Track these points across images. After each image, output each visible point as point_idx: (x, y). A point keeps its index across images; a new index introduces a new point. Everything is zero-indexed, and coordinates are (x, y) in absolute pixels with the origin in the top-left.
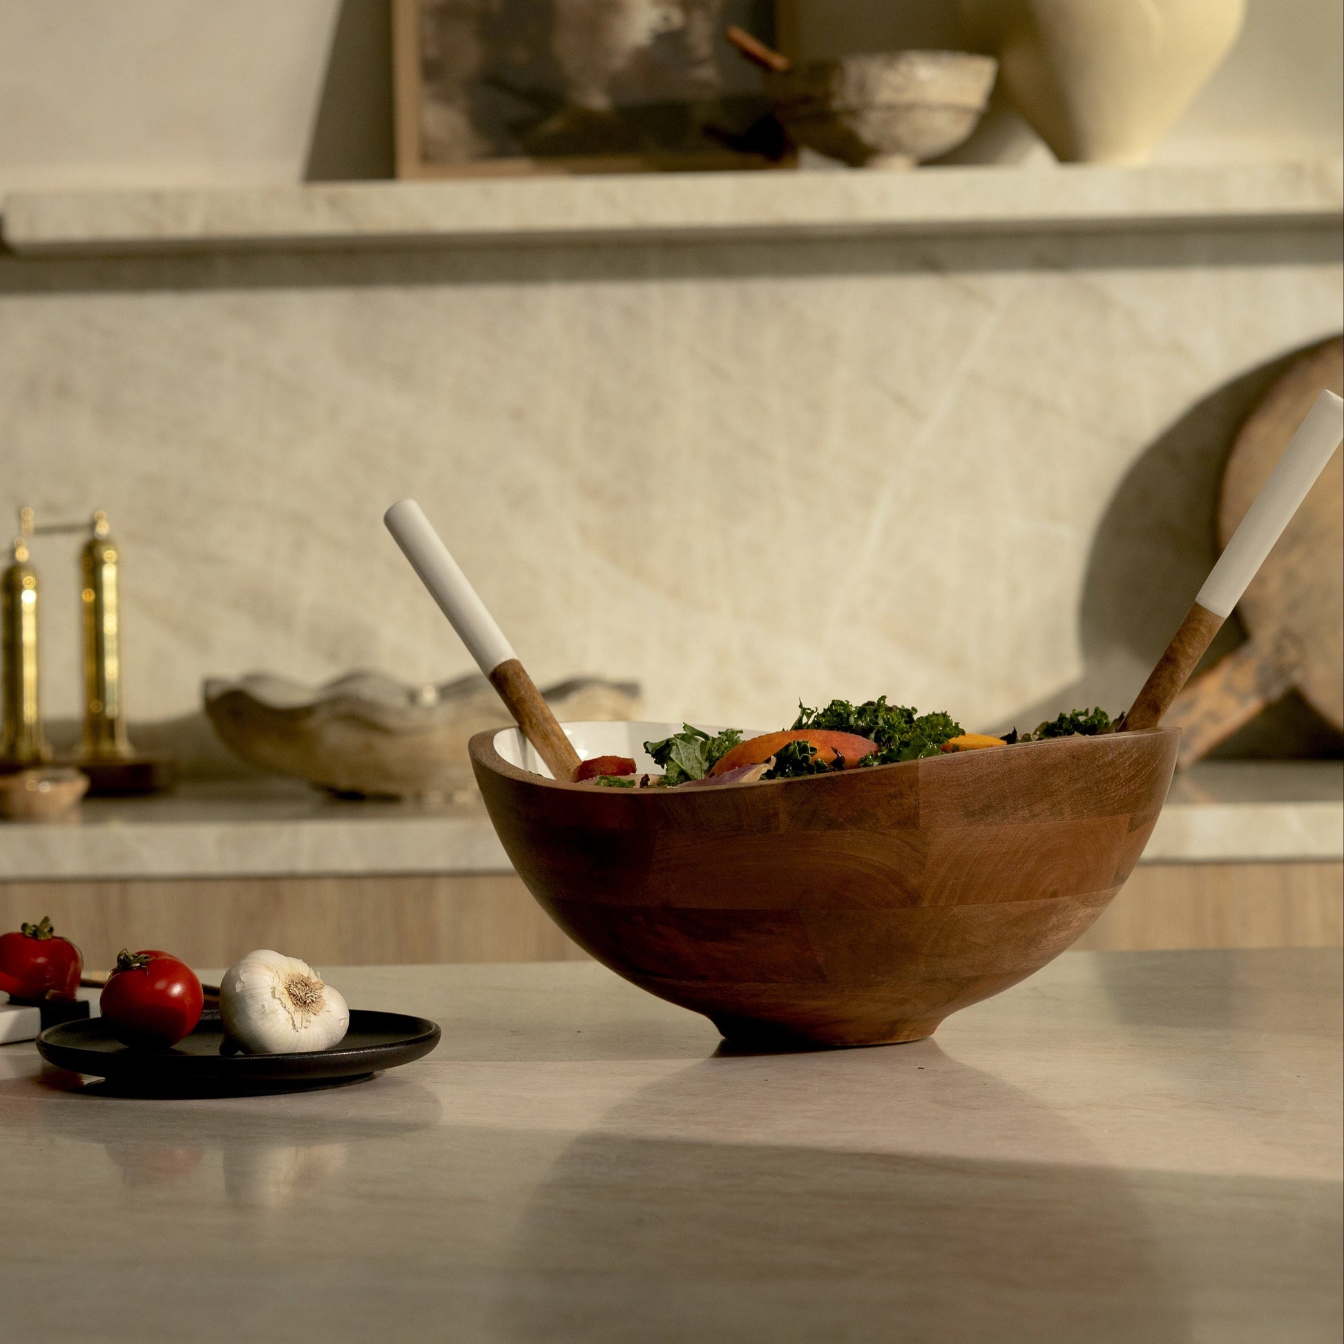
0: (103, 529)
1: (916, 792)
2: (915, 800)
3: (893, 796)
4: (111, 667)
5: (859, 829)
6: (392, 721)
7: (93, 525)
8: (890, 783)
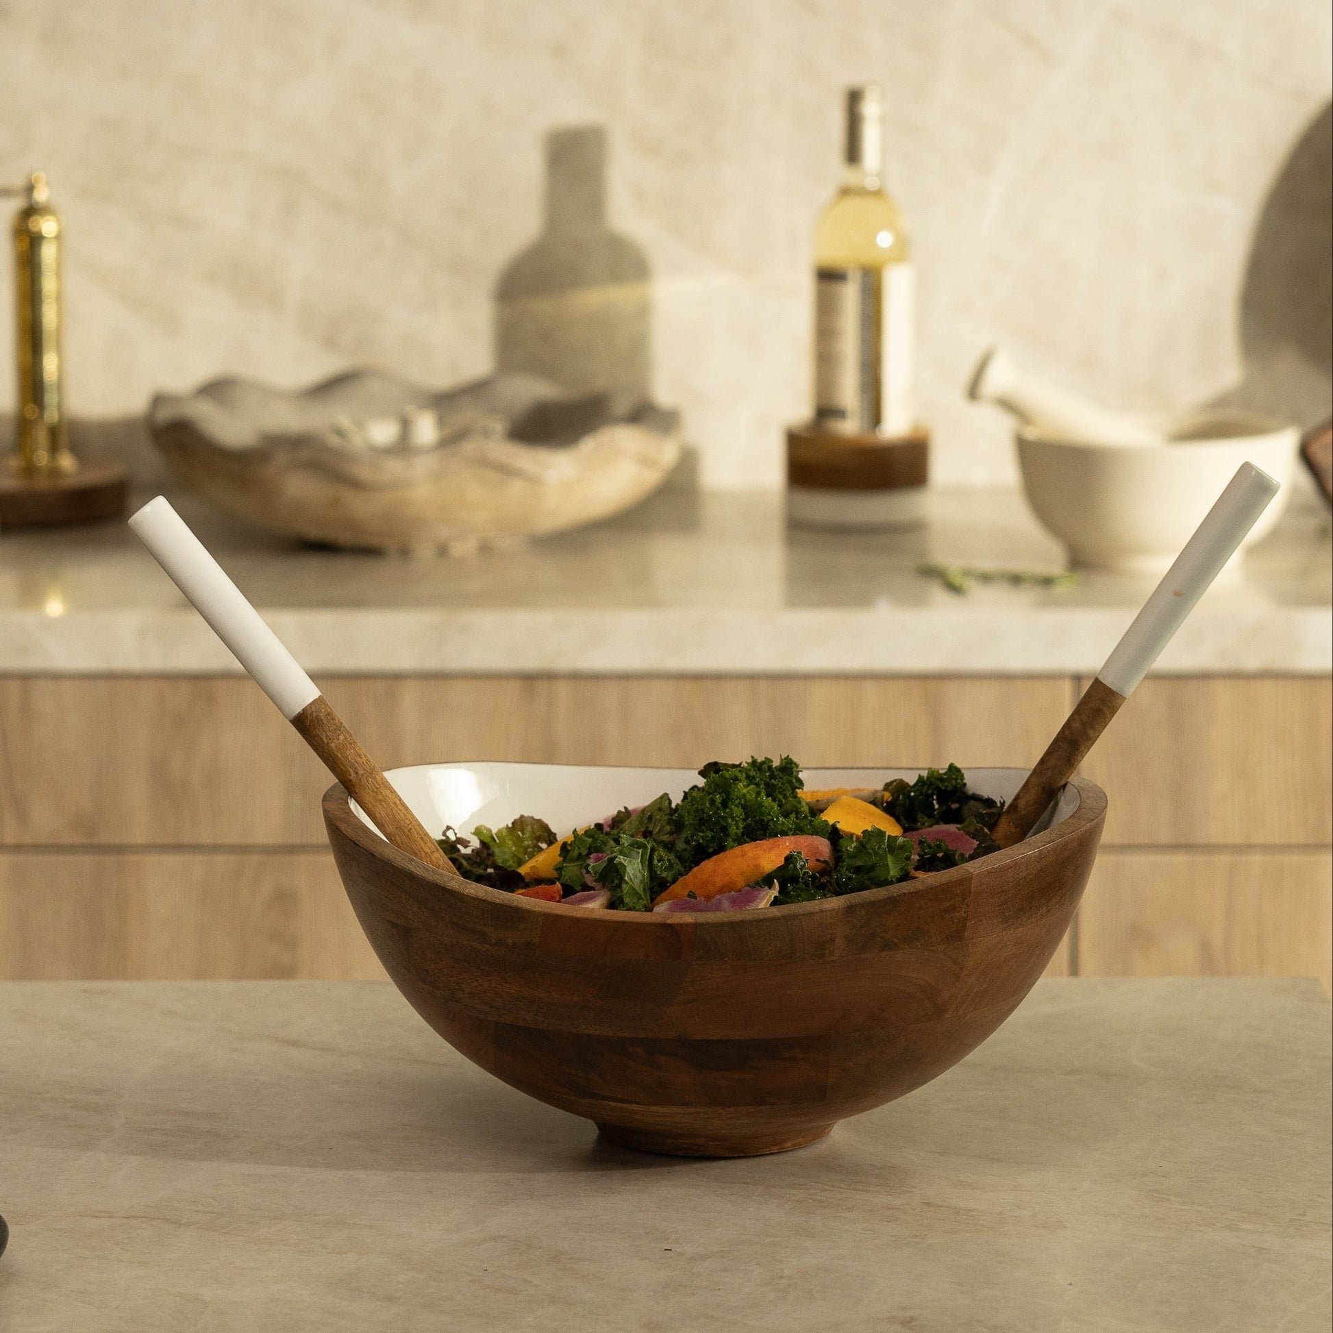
0: (42, 195)
1: (967, 905)
2: (965, 912)
3: (946, 911)
4: (50, 363)
5: (910, 948)
6: (363, 472)
7: (30, 189)
8: (947, 897)
